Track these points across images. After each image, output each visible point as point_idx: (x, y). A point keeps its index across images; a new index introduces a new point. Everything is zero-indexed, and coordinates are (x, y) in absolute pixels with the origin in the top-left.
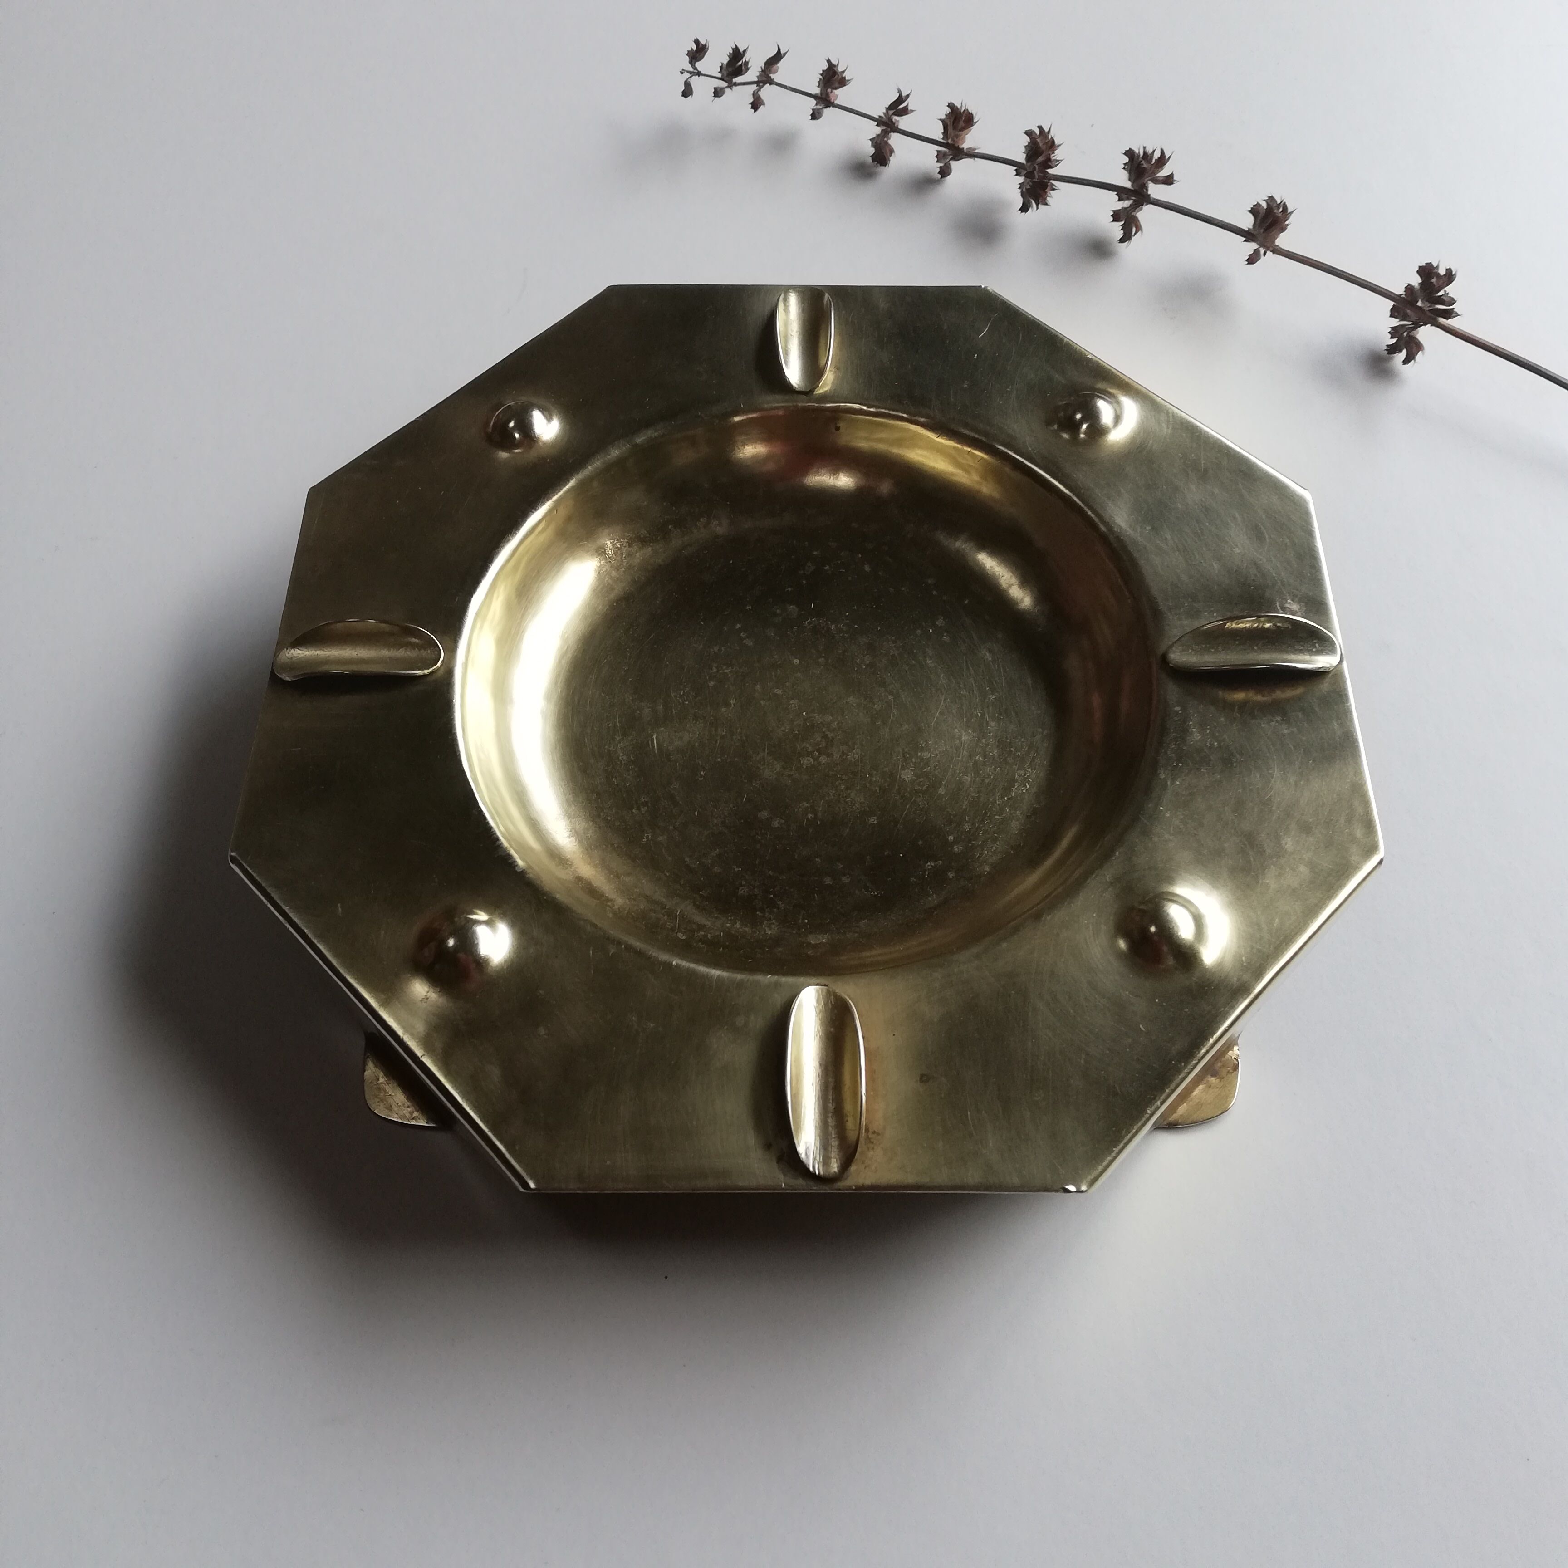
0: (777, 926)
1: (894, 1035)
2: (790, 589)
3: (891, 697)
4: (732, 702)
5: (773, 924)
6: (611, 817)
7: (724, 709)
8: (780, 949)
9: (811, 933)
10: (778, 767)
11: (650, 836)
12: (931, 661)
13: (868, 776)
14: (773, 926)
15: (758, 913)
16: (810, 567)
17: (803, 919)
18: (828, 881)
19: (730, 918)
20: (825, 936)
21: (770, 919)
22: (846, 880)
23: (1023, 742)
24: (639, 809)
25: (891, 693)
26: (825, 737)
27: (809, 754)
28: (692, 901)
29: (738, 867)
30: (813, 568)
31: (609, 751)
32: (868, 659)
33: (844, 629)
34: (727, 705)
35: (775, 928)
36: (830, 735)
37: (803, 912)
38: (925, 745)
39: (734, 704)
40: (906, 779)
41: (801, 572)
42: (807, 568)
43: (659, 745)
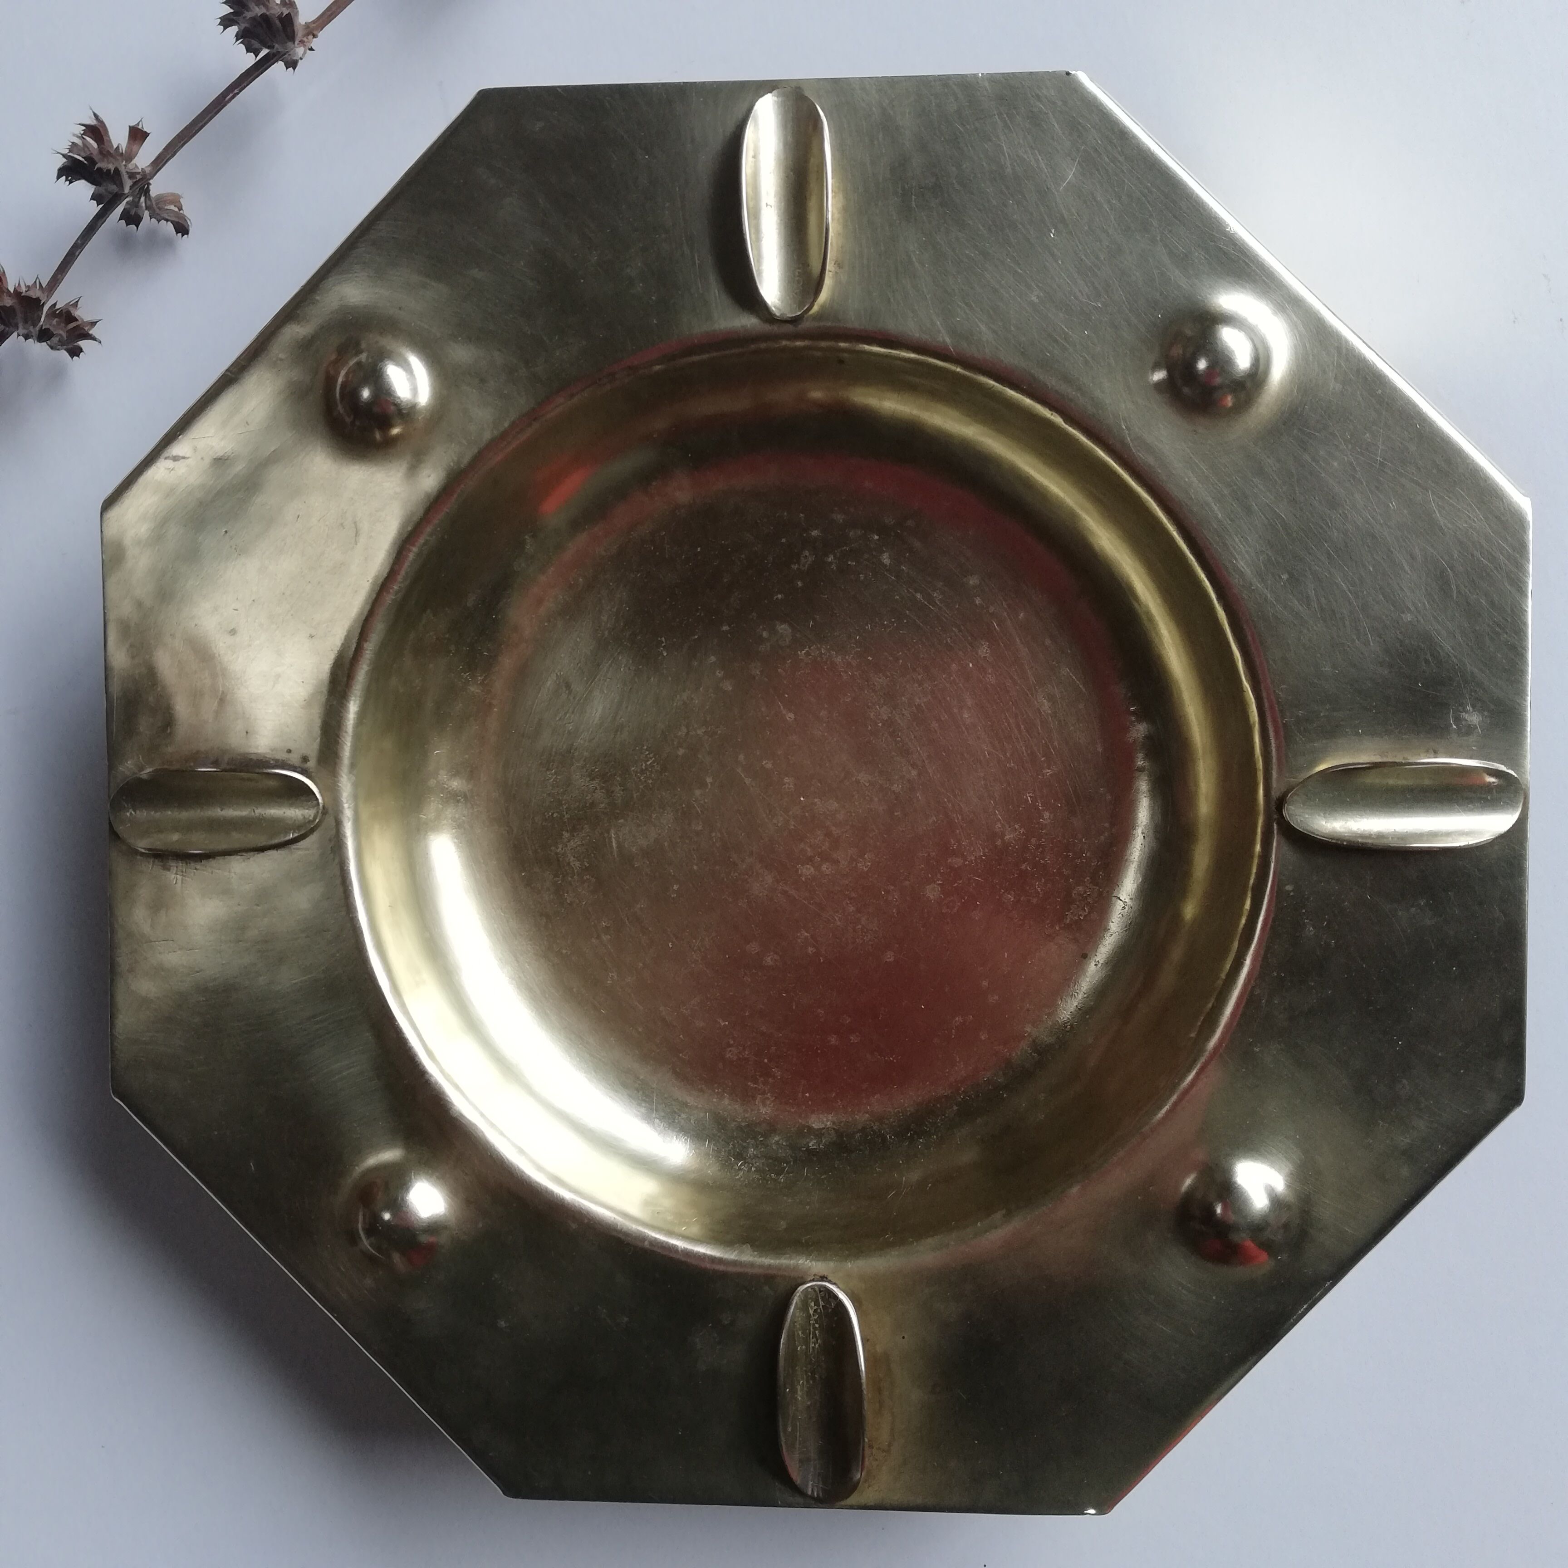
0: (773, 1101)
1: (903, 1338)
2: (780, 596)
3: (914, 773)
4: (709, 780)
5: (768, 1098)
6: (566, 949)
7: (698, 792)
8: (777, 1138)
9: (813, 1112)
10: (769, 879)
11: (616, 977)
12: (970, 715)
13: (883, 893)
14: (768, 1102)
15: (749, 1083)
16: (808, 557)
17: (804, 1093)
18: (833, 1040)
19: (716, 1091)
20: (830, 1117)
21: (764, 1093)
22: (853, 1038)
23: (1085, 843)
24: (598, 937)
25: (914, 766)
26: (828, 834)
27: (810, 860)
28: (670, 1067)
29: (724, 1021)
30: (811, 559)
31: (557, 854)
32: (884, 712)
33: (854, 663)
34: (703, 785)
35: (770, 1104)
36: (835, 831)
37: (803, 1082)
38: (958, 846)
39: (711, 784)
40: (932, 897)
41: (795, 567)
42: (803, 560)
43: (620, 846)
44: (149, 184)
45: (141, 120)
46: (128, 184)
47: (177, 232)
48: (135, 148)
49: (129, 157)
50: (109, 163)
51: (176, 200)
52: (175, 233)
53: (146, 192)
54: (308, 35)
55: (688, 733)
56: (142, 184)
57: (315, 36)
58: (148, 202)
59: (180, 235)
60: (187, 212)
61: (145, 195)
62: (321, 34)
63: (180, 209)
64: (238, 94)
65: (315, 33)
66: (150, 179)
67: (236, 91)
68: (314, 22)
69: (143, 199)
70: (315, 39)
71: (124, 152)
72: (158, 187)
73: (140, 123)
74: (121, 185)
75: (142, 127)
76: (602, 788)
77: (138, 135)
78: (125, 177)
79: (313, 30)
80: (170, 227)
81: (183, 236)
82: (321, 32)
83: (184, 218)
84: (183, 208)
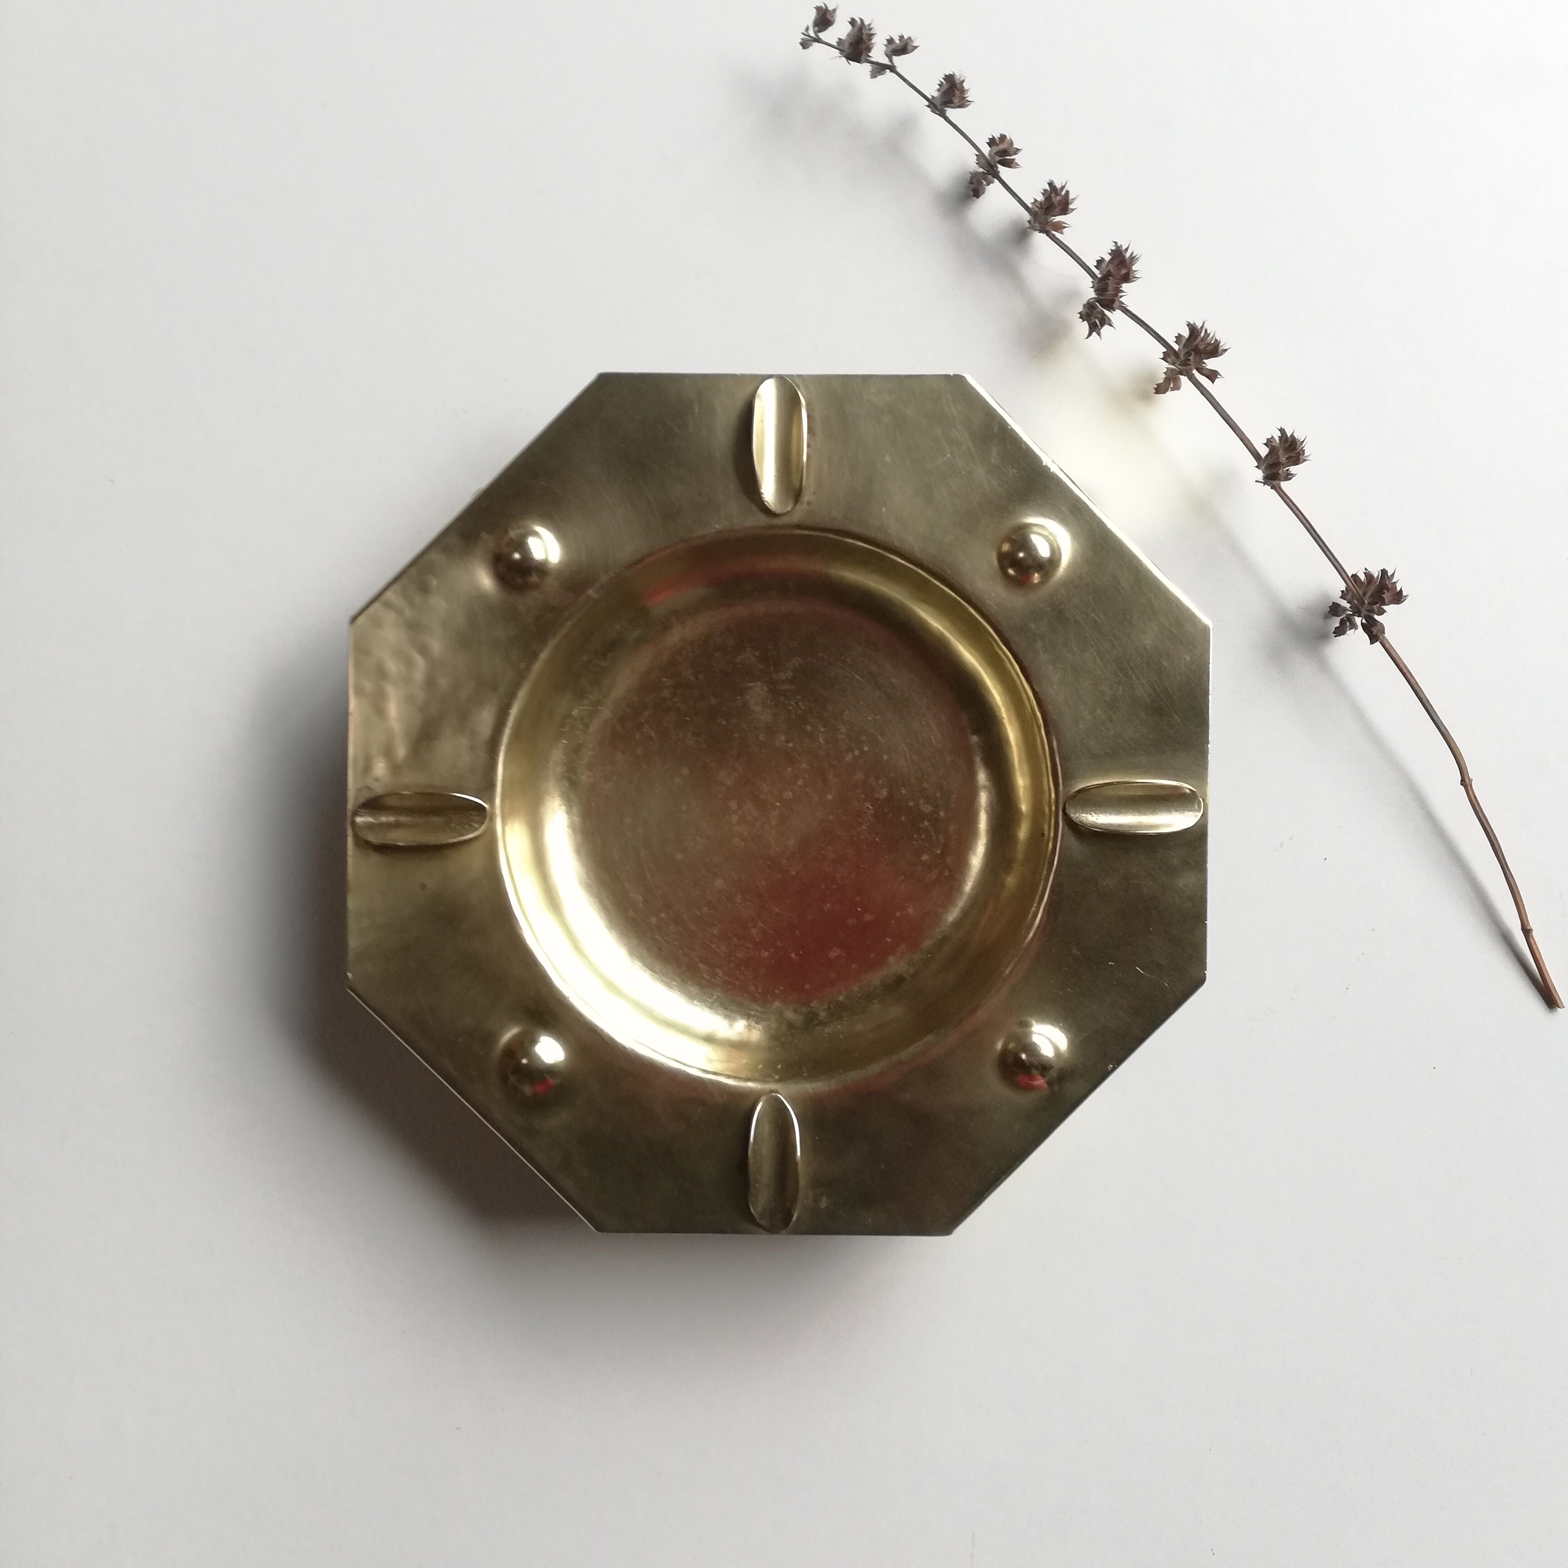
4: (791, 745)
7: (783, 738)
10: (728, 782)
24: (692, 673)
26: (756, 820)
30: (926, 811)
31: (746, 648)
32: (830, 856)
33: (861, 838)
34: (788, 742)
36: (758, 824)
39: (789, 746)
41: (922, 801)
42: (926, 806)
43: (750, 688)
55: (821, 732)
59: (1156, 386)
76: (786, 677)
81: (1155, 388)
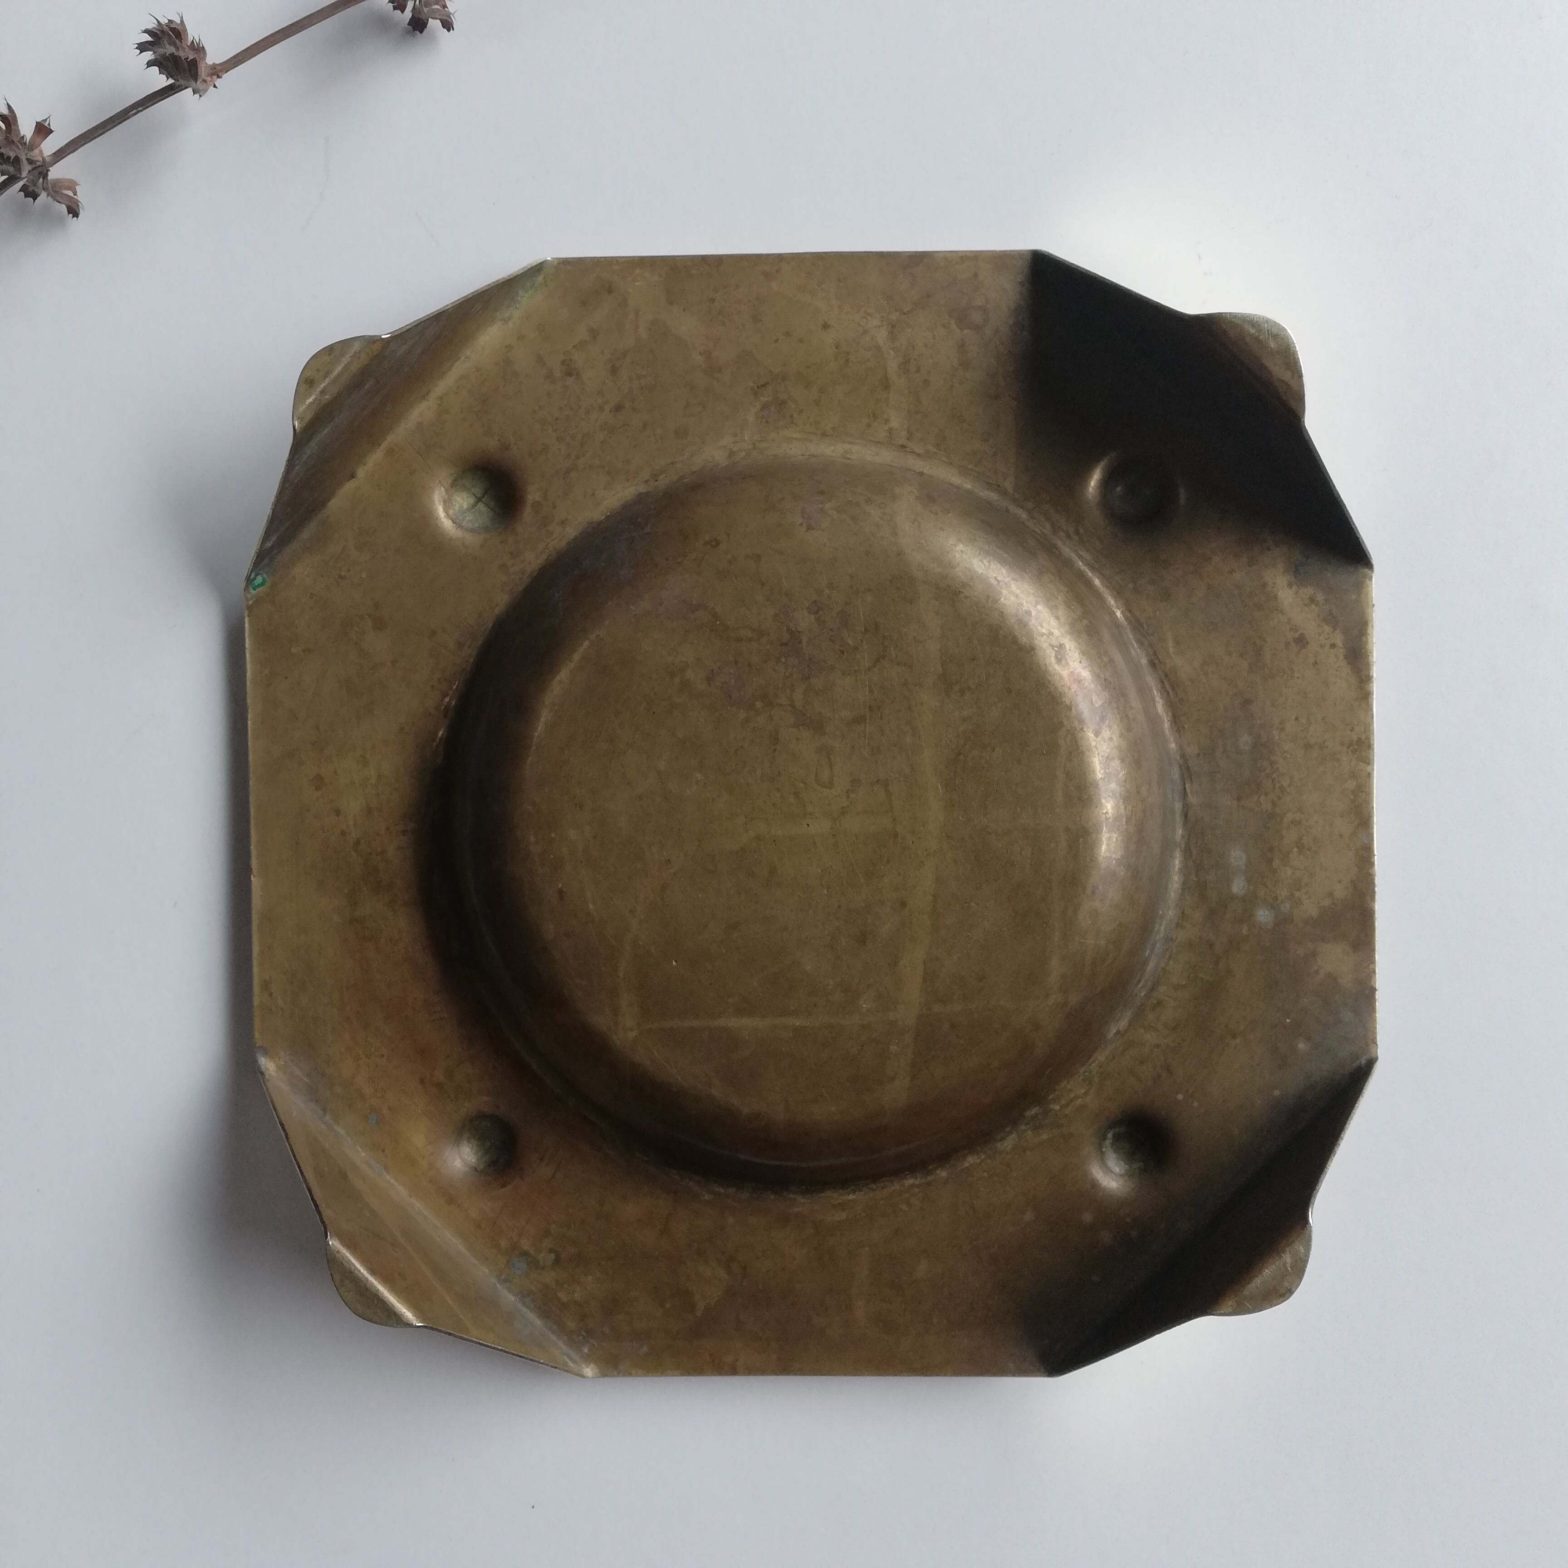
44: (48, 170)
45: (49, 117)
46: (26, 168)
47: (69, 213)
48: (38, 140)
49: (32, 146)
50: (11, 150)
51: (72, 185)
52: (67, 213)
53: (45, 176)
54: (212, 74)
56: (41, 170)
57: (219, 77)
58: (45, 185)
60: (80, 197)
61: (44, 179)
62: (225, 76)
63: (75, 194)
64: (141, 111)
65: (220, 74)
66: (49, 167)
67: (140, 109)
68: (221, 64)
69: (41, 180)
70: (218, 79)
71: (28, 142)
72: (55, 173)
73: (48, 120)
74: (19, 170)
75: (49, 124)
77: (43, 130)
78: (25, 162)
79: (218, 71)
80: (64, 208)
82: (225, 75)
83: (77, 203)
84: (77, 194)
